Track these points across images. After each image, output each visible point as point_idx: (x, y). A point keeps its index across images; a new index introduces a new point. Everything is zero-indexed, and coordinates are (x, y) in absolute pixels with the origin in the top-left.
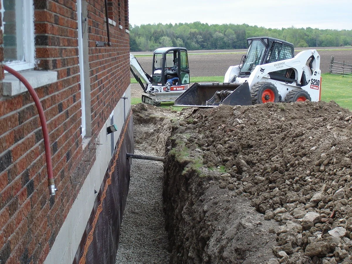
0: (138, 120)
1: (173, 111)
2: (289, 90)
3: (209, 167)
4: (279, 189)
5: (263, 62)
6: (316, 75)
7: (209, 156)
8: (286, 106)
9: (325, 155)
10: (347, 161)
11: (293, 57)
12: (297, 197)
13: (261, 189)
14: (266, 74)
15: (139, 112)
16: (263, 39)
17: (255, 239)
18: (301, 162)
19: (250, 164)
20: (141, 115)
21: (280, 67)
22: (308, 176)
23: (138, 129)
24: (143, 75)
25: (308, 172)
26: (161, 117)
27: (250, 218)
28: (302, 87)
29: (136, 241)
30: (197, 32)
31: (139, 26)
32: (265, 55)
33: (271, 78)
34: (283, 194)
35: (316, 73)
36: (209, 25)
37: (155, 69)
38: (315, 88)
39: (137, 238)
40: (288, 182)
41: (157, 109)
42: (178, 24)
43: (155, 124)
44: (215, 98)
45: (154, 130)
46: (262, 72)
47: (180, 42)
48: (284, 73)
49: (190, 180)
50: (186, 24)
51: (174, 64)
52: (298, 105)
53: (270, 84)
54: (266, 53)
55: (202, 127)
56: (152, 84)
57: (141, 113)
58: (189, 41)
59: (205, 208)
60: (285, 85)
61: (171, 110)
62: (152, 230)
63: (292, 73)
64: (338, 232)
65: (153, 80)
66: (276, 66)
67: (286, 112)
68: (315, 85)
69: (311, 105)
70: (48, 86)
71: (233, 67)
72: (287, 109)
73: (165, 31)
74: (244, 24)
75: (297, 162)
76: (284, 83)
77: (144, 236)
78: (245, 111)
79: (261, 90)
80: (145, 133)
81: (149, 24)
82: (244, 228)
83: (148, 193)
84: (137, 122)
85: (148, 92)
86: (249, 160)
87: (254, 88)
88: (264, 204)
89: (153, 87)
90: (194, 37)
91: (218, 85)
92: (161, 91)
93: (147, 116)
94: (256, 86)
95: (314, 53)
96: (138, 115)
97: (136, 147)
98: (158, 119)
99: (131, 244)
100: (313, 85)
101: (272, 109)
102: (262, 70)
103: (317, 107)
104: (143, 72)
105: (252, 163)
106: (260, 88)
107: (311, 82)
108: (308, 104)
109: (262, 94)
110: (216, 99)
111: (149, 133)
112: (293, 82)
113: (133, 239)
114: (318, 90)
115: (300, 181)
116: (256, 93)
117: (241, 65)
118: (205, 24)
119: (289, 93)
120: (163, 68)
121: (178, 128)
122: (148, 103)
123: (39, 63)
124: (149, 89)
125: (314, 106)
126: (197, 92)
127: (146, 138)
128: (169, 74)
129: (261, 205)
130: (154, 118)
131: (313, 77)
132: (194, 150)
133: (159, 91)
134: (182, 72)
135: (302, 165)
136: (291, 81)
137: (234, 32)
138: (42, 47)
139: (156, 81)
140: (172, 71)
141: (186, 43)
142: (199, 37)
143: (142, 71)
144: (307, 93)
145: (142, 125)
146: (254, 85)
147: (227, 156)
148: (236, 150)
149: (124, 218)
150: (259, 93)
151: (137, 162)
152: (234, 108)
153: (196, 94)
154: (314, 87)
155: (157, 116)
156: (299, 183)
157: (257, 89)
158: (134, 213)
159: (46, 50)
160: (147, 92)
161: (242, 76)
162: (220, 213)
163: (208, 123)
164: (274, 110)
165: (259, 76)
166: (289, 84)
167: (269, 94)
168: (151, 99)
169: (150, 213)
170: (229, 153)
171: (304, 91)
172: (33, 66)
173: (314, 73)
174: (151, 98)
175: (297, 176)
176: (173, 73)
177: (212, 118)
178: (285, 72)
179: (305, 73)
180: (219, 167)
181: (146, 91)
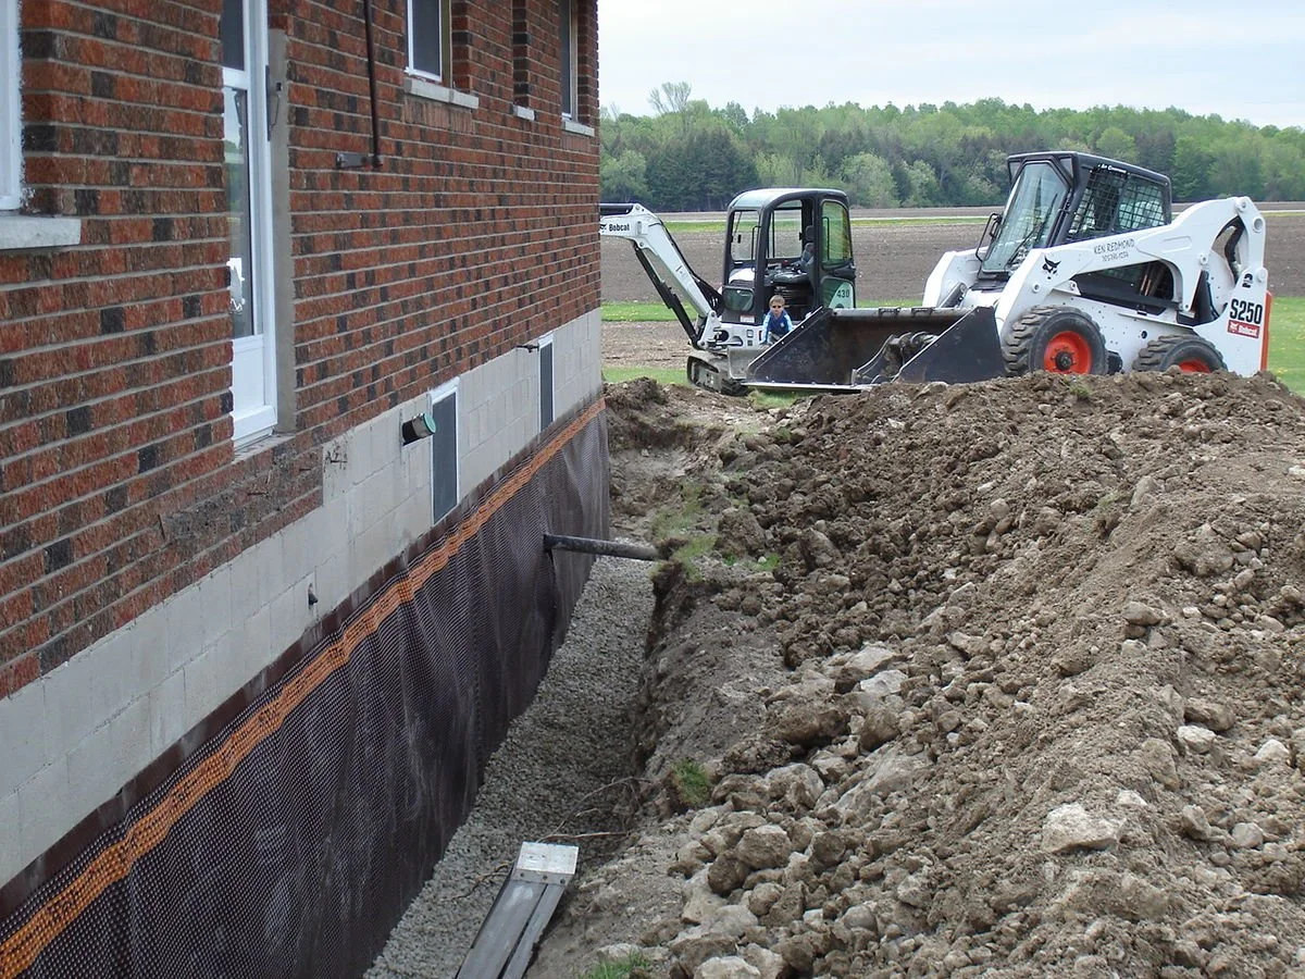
0: (634, 435)
1: (760, 407)
2: (1148, 339)
3: (726, 556)
4: (869, 606)
5: (1055, 239)
6: (1249, 286)
7: (737, 525)
8: (1096, 385)
9: (1004, 504)
10: (1049, 518)
11: (1168, 221)
12: (900, 624)
13: (821, 608)
14: (1063, 278)
15: (640, 409)
16: (1058, 158)
17: (735, 732)
18: (945, 526)
19: (843, 544)
20: (643, 418)
21: (1114, 257)
22: (952, 565)
23: (632, 467)
24: (690, 284)
25: (955, 554)
26: (711, 425)
27: (748, 679)
28: (1196, 329)
29: (532, 804)
30: (989, 136)
31: (774, 112)
32: (1064, 216)
33: (1084, 295)
34: (872, 619)
35: (1251, 279)
36: (1038, 111)
37: (731, 266)
38: (1246, 330)
39: (536, 797)
40: (895, 585)
41: (706, 401)
42: (917, 109)
43: (691, 449)
44: (883, 360)
45: (686, 471)
46: (1050, 271)
47: (924, 176)
48: (1135, 278)
49: (668, 597)
50: (950, 107)
51: (803, 249)
52: (1139, 383)
53: (1078, 313)
54: (1067, 207)
55: (811, 454)
56: (720, 319)
57: (646, 410)
58: (957, 172)
59: (662, 666)
60: (1135, 319)
61: (755, 405)
62: (598, 777)
63: (1163, 280)
64: (884, 683)
65: (722, 304)
66: (1104, 254)
67: (1096, 406)
68: (1245, 322)
69: (1184, 386)
70: (50, 256)
71: (954, 253)
72: (1100, 398)
73: (866, 132)
74: (1171, 111)
75: (934, 527)
76: (1134, 313)
77: (565, 793)
78: (956, 400)
79: (1042, 335)
80: (657, 480)
81: (811, 108)
82: (722, 705)
83: (625, 672)
84: (631, 443)
85: (705, 346)
86: (839, 532)
87: (1018, 326)
88: (804, 643)
89: (725, 326)
90: (976, 155)
91: (896, 317)
92: (750, 343)
93: (666, 421)
94: (1024, 321)
95: (1242, 209)
96: (633, 419)
97: (623, 526)
98: (703, 433)
99: (514, 812)
100: (1236, 320)
101: (1047, 396)
102: (1050, 266)
103: (1206, 390)
104: (690, 276)
105: (848, 542)
106: (1039, 327)
107: (1229, 309)
108: (1174, 382)
109: (1044, 349)
110: (887, 363)
111: (670, 482)
112: (1164, 310)
113: (523, 799)
114: (1257, 337)
115: (928, 580)
116: (1022, 346)
117: (983, 250)
118: (1021, 106)
119: (1149, 346)
120: (762, 263)
121: (737, 456)
122: (706, 384)
123: (32, 196)
124: (708, 336)
125: (1196, 389)
126: (828, 339)
127: (657, 499)
128: (780, 284)
129: (794, 647)
130: (688, 429)
131: (1240, 293)
132: (718, 512)
133: (745, 343)
134: (826, 277)
135: (948, 535)
136: (1157, 307)
137: (1133, 138)
138: (40, 155)
139: (735, 307)
140: (795, 272)
141: (945, 179)
142: (997, 155)
143: (684, 269)
144: (1211, 347)
145: (645, 452)
146: (1021, 318)
147: (798, 526)
148: (829, 507)
149: (511, 738)
150: (1034, 344)
151: (610, 576)
152: (923, 392)
153: (825, 346)
154: (1242, 330)
155: (700, 424)
156: (924, 588)
157: (1030, 330)
158: (551, 725)
159: (50, 163)
160: (703, 344)
161: (987, 285)
162: (693, 678)
163: (833, 438)
164: (1052, 399)
165: (1036, 287)
166: (1150, 317)
167: (1071, 349)
168: (715, 370)
169: (607, 729)
170: (805, 518)
171: (1202, 342)
172: (16, 205)
173: (1241, 280)
174: (715, 365)
175: (925, 569)
176: (796, 281)
177: (848, 422)
178: (1138, 273)
179: (1209, 281)
180: (763, 559)
181: (699, 343)
